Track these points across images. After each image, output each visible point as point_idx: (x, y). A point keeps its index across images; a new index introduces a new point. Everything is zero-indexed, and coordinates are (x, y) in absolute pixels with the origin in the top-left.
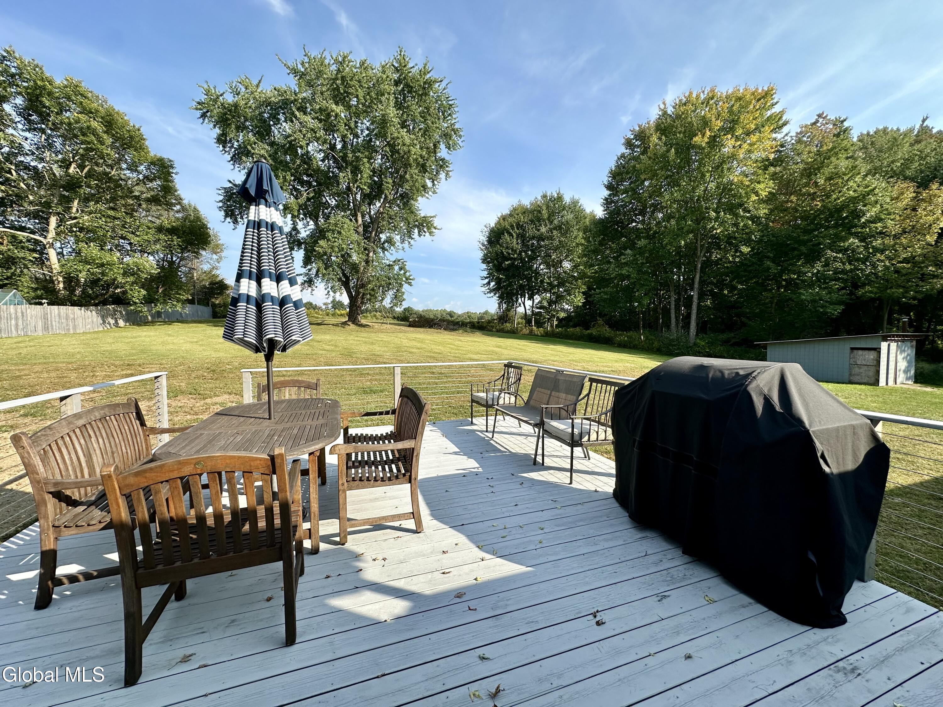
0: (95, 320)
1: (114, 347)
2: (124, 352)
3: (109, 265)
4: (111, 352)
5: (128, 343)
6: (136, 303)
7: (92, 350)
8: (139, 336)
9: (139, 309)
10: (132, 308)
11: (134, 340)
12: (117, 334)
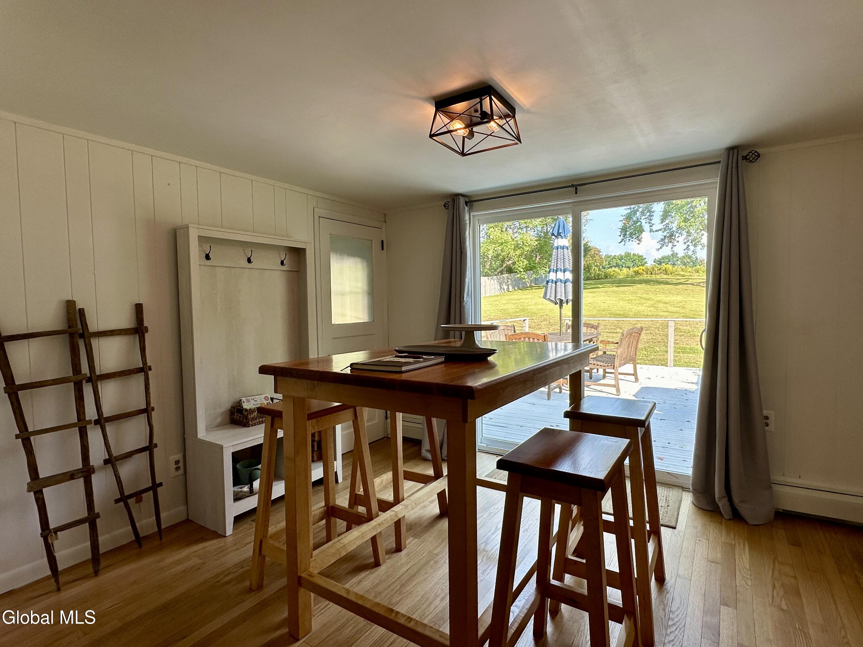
0: (496, 287)
1: (506, 307)
2: (512, 310)
3: (505, 243)
4: (504, 310)
5: (514, 304)
6: (521, 271)
7: (494, 308)
8: (522, 299)
9: (523, 276)
10: (519, 276)
11: (518, 302)
12: (508, 298)
